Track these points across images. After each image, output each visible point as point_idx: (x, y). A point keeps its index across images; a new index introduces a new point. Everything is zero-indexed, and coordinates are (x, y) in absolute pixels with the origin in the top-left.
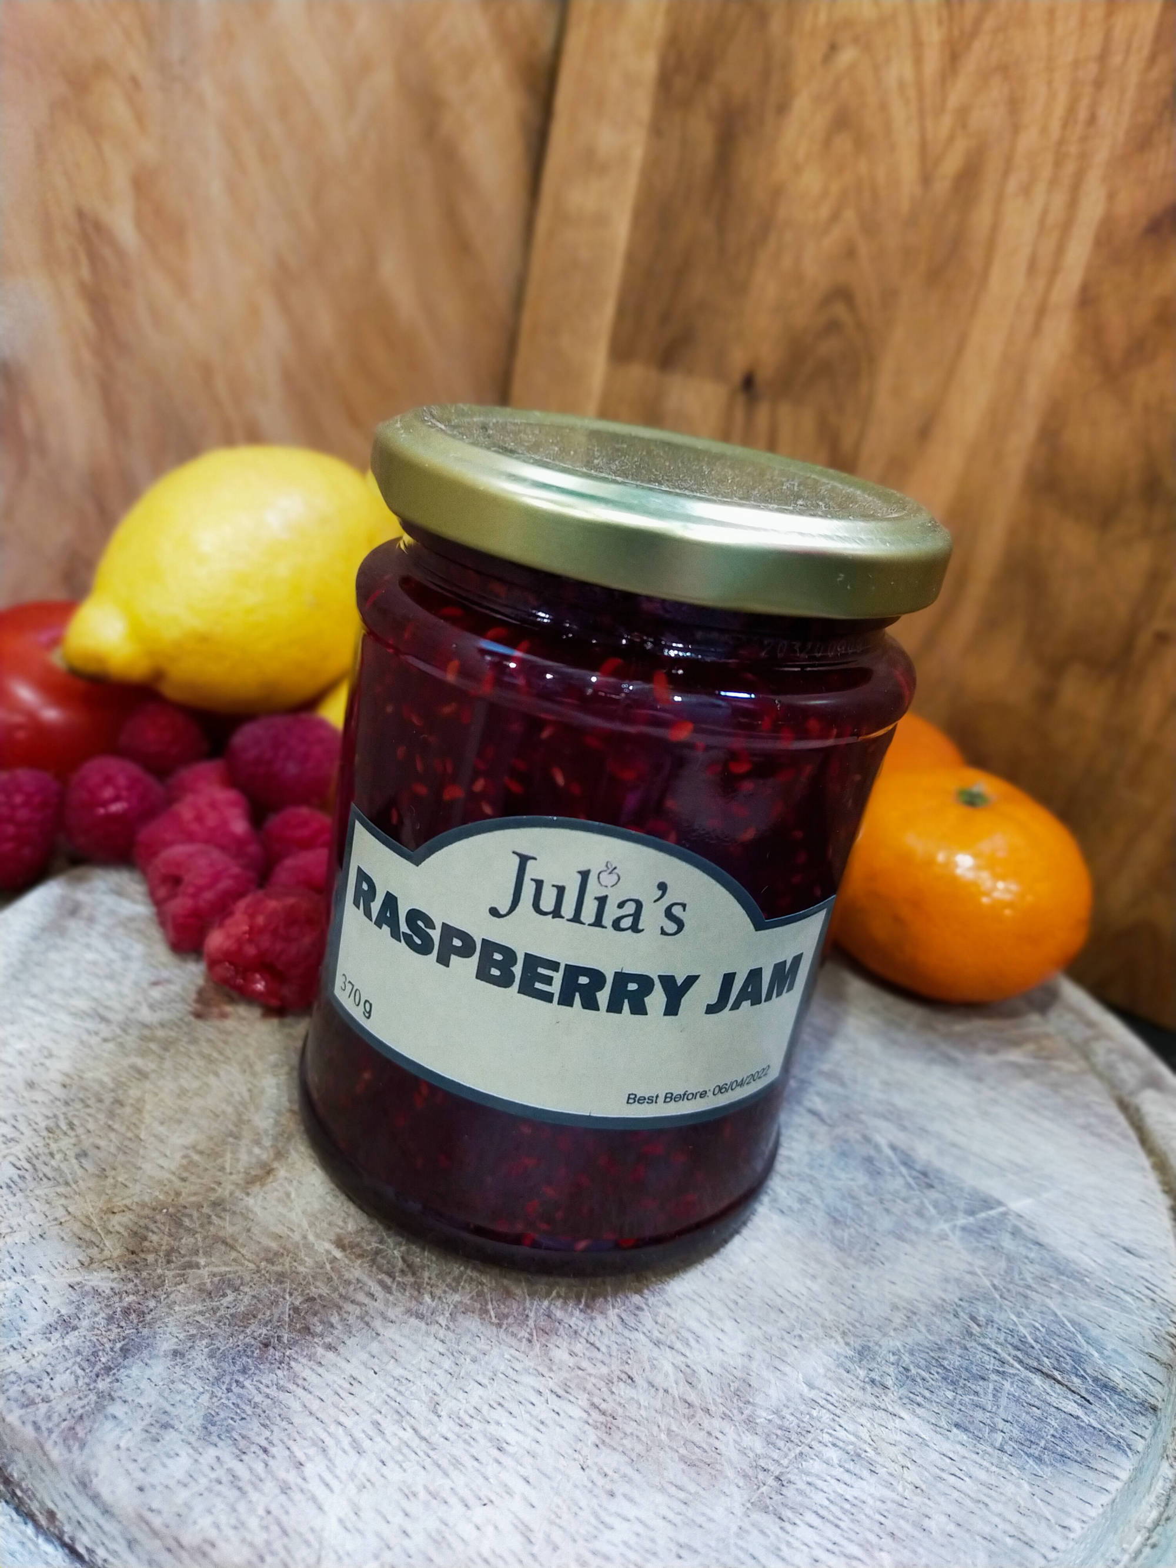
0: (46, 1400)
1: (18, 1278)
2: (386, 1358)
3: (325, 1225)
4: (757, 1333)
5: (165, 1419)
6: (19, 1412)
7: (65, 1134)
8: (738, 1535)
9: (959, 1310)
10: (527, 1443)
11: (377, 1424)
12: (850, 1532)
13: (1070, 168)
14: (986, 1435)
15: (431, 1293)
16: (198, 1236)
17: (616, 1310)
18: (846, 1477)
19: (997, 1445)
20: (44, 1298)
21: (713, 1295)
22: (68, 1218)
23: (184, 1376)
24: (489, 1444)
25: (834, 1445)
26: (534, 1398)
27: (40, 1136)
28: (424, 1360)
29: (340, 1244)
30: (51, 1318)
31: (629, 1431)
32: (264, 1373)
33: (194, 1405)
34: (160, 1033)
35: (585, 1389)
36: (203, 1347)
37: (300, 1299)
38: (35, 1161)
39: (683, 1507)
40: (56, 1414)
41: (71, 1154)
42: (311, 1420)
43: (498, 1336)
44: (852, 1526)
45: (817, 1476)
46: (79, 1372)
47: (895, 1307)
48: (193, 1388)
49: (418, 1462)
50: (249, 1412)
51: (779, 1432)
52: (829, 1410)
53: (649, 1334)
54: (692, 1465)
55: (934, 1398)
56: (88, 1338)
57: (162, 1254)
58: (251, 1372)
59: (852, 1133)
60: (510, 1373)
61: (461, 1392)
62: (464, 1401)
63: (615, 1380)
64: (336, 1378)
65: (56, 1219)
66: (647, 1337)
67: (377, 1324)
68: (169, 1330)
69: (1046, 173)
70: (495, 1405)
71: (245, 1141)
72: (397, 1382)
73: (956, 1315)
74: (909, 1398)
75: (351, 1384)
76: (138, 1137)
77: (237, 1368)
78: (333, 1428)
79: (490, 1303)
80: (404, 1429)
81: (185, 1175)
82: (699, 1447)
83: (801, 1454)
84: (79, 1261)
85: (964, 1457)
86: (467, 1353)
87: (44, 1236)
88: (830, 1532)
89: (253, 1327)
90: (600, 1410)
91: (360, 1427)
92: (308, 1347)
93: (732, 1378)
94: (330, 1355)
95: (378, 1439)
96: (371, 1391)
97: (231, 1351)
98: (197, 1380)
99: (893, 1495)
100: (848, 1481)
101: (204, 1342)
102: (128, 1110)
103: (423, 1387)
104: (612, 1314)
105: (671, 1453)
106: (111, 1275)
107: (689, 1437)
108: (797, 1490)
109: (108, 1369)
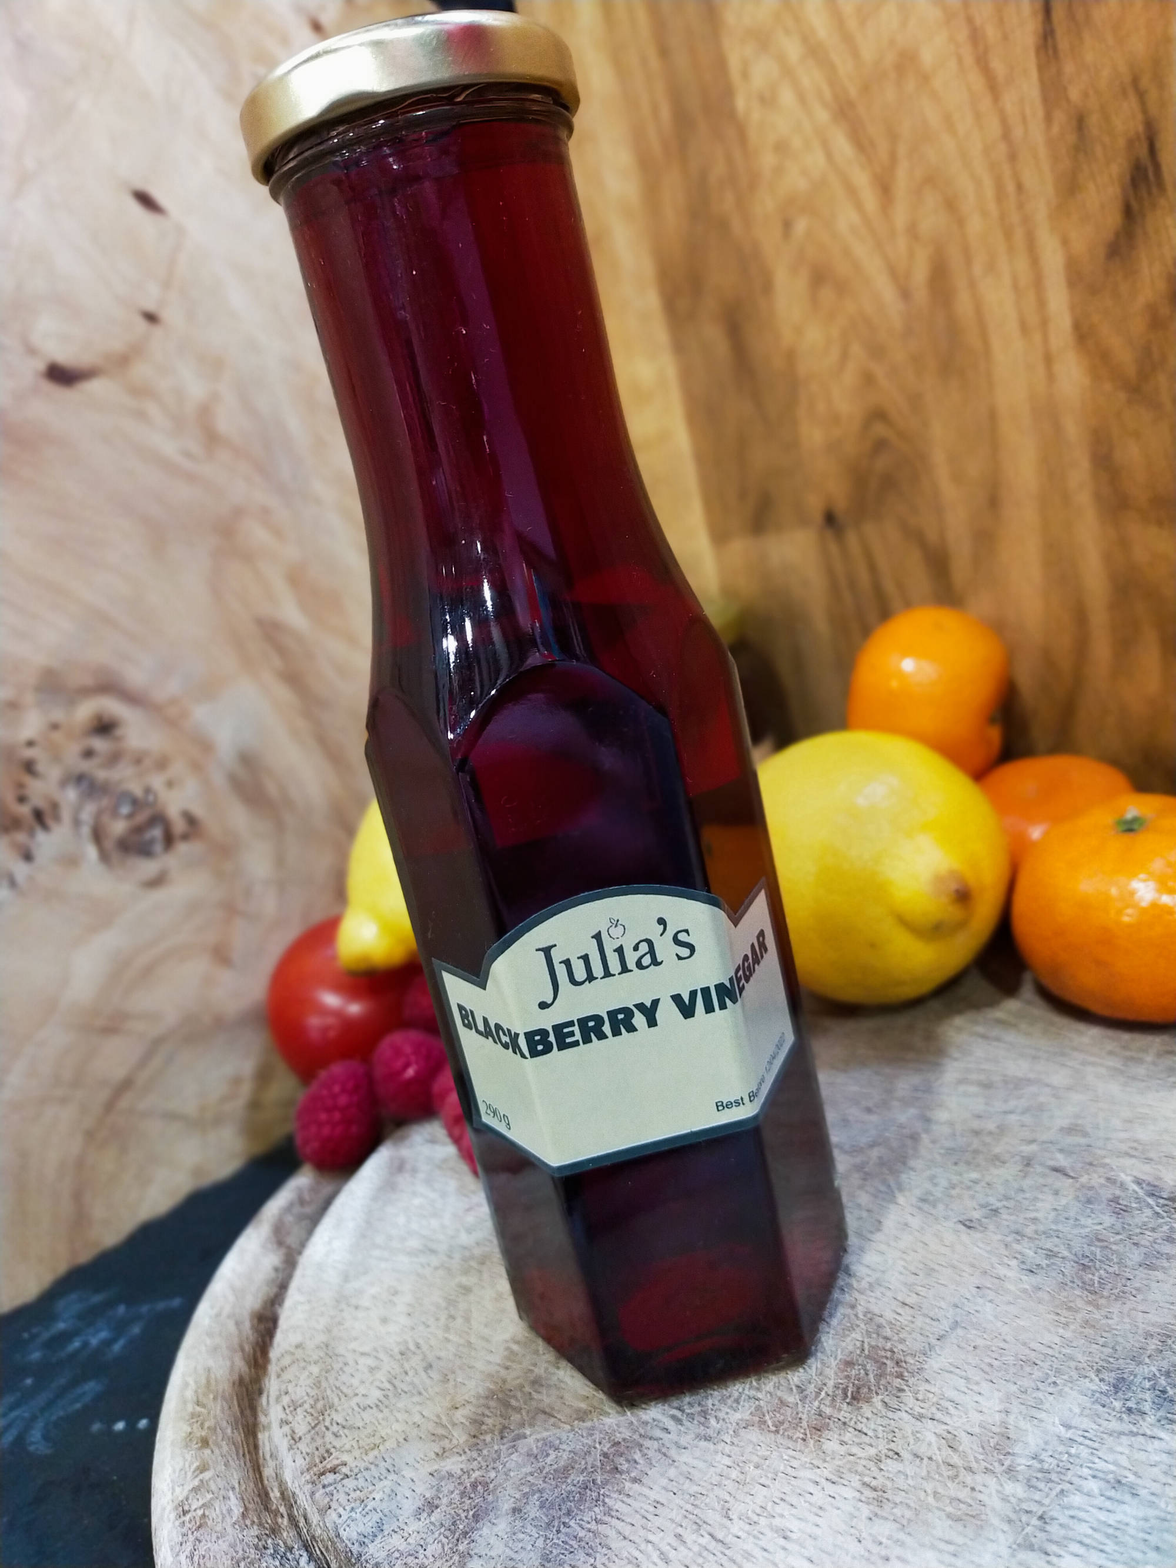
2: (682, 1480)
4: (1013, 1389)
7: (414, 1353)
10: (809, 1528)
11: (678, 1536)
12: (1115, 1554)
15: (716, 1417)
16: (523, 1412)
17: (880, 1397)
18: (1108, 1504)
20: (413, 1488)
21: (969, 1364)
22: (423, 1420)
23: (523, 1527)
24: (776, 1536)
25: (1094, 1477)
26: (811, 1488)
27: (395, 1360)
28: (714, 1475)
30: (419, 1503)
31: (898, 1500)
32: (585, 1512)
33: (533, 1549)
34: (477, 1252)
35: (856, 1472)
36: (535, 1501)
37: (608, 1445)
38: (394, 1381)
39: (952, 1559)
41: (420, 1369)
42: (626, 1543)
43: (776, 1442)
44: (1116, 1548)
45: (1079, 1509)
46: (445, 1540)
47: (1148, 1335)
48: (530, 1536)
50: (576, 1546)
51: (1039, 1475)
52: (1087, 1446)
53: (910, 1412)
54: (958, 1520)
56: (447, 1512)
57: (496, 1433)
58: (574, 1514)
59: (1096, 1179)
60: (789, 1470)
61: (748, 1495)
62: (751, 1503)
63: (883, 1457)
64: (642, 1505)
65: (414, 1423)
66: (910, 1414)
67: (673, 1453)
68: (507, 1493)
69: (1001, 248)
70: (777, 1501)
72: (693, 1498)
74: (1167, 1418)
75: (656, 1507)
76: (469, 1342)
77: (564, 1511)
78: (643, 1546)
79: (767, 1414)
80: (702, 1536)
81: (509, 1364)
82: (964, 1503)
83: (1062, 1491)
84: (435, 1452)
86: (750, 1462)
87: (407, 1439)
89: (572, 1477)
90: (871, 1488)
91: (665, 1541)
92: (618, 1484)
93: (991, 1434)
94: (636, 1486)
95: (681, 1548)
96: (672, 1510)
97: (557, 1500)
98: (533, 1528)
99: (1157, 1513)
100: (1110, 1508)
101: (536, 1497)
102: (459, 1321)
103: (715, 1498)
104: (877, 1400)
105: (938, 1513)
106: (460, 1459)
107: (954, 1496)
108: (1061, 1525)
109: (465, 1534)
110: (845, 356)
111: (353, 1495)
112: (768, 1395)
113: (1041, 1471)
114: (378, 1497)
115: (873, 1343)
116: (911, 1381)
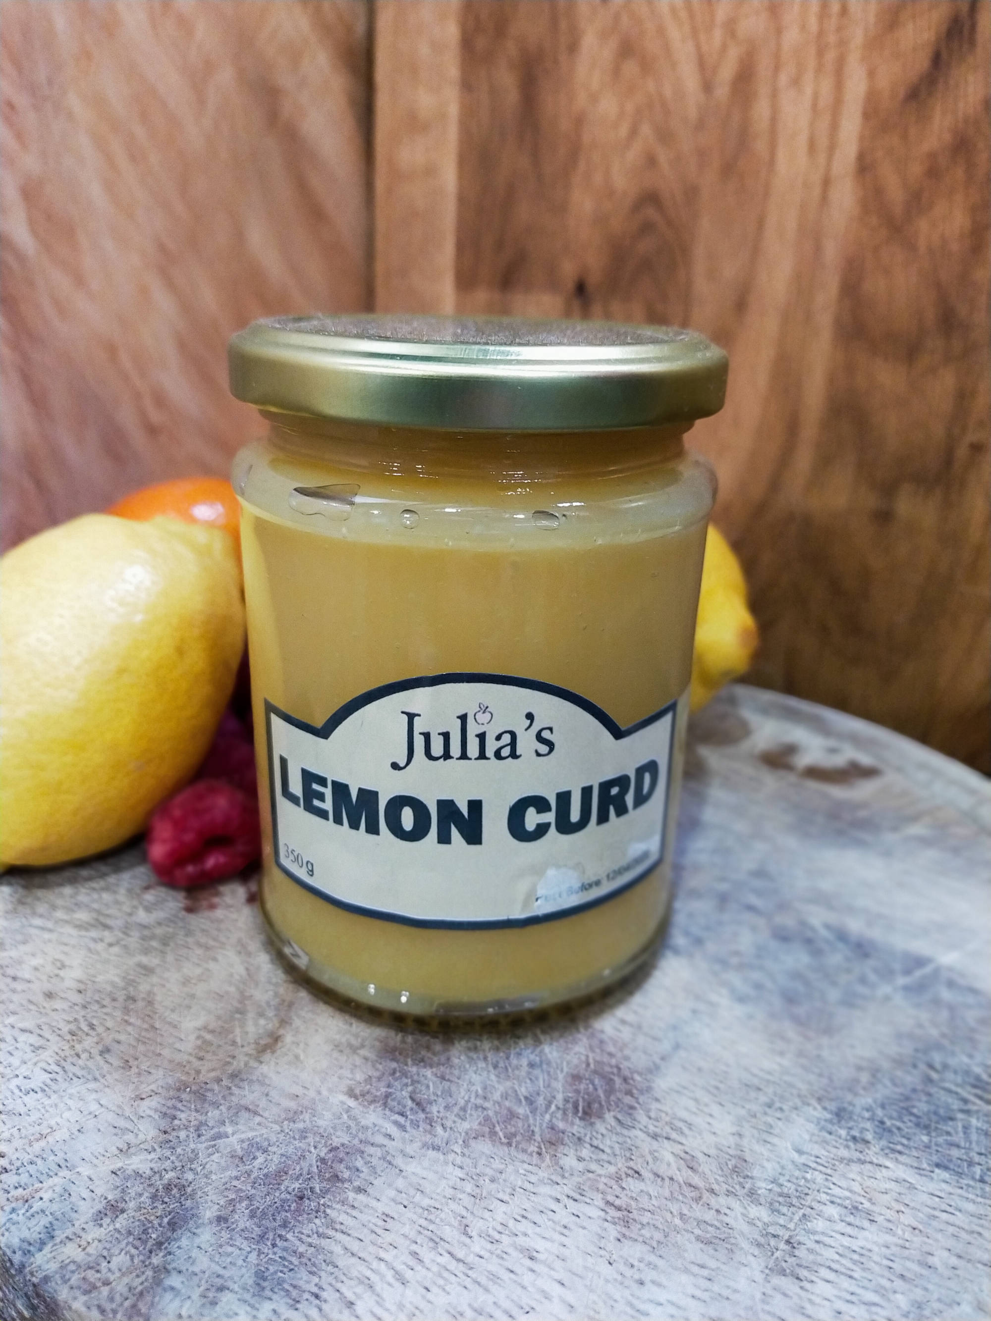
0: (107, 1283)
1: (64, 1173)
2: (412, 1192)
3: (335, 1079)
4: (743, 1112)
5: (219, 1282)
6: (84, 1298)
7: (87, 1034)
8: (763, 1301)
9: (916, 1061)
10: (555, 1248)
11: (414, 1254)
12: (863, 1280)
13: (831, 56)
14: (966, 1170)
15: (442, 1125)
16: (222, 1108)
17: (612, 1113)
18: (849, 1230)
19: (978, 1177)
20: (91, 1188)
21: (695, 1085)
22: (103, 1109)
23: (231, 1238)
24: (521, 1256)
25: (832, 1202)
26: (554, 1206)
27: (65, 1040)
28: (447, 1187)
29: (351, 1093)
30: (100, 1206)
31: (645, 1221)
32: (303, 1224)
33: (244, 1264)
34: (159, 931)
35: (598, 1190)
36: (243, 1209)
37: (325, 1150)
38: (63, 1063)
39: (708, 1283)
40: (118, 1294)
41: (95, 1052)
42: (354, 1260)
43: (509, 1154)
44: (865, 1275)
45: (823, 1233)
46: (134, 1251)
48: (241, 1249)
49: (459, 1284)
50: (296, 1263)
51: (781, 1199)
52: (821, 1172)
53: (645, 1130)
54: (708, 1243)
55: (912, 1144)
56: (137, 1218)
57: (192, 1130)
58: (291, 1225)
60: (527, 1186)
61: (486, 1211)
62: (491, 1219)
63: (624, 1176)
64: (370, 1218)
65: (91, 1113)
66: (645, 1132)
67: (399, 1161)
68: (209, 1198)
69: (811, 63)
70: (519, 1218)
71: (251, 1015)
72: (426, 1212)
74: (889, 1148)
75: (385, 1221)
76: (153, 1027)
77: (278, 1223)
78: (375, 1264)
79: (497, 1125)
80: (441, 1255)
81: (201, 1054)
82: (712, 1226)
83: (804, 1215)
84: (118, 1148)
85: (950, 1194)
86: (485, 1175)
87: (82, 1130)
88: (846, 1283)
89: (286, 1183)
90: (615, 1207)
91: (400, 1259)
92: (340, 1194)
93: (728, 1157)
94: (361, 1197)
95: (418, 1268)
96: (404, 1224)
97: (270, 1209)
98: (243, 1241)
99: (895, 1240)
100: (852, 1233)
101: (244, 1204)
102: (140, 1004)
103: (450, 1213)
104: (609, 1117)
105: (687, 1236)
106: (150, 1157)
107: (700, 1218)
108: (808, 1249)
109: (159, 1244)
110: (634, 132)
111: (14, 1193)
112: (497, 1105)
113: (780, 1195)
114: (47, 1196)
115: (598, 1058)
116: (641, 1099)
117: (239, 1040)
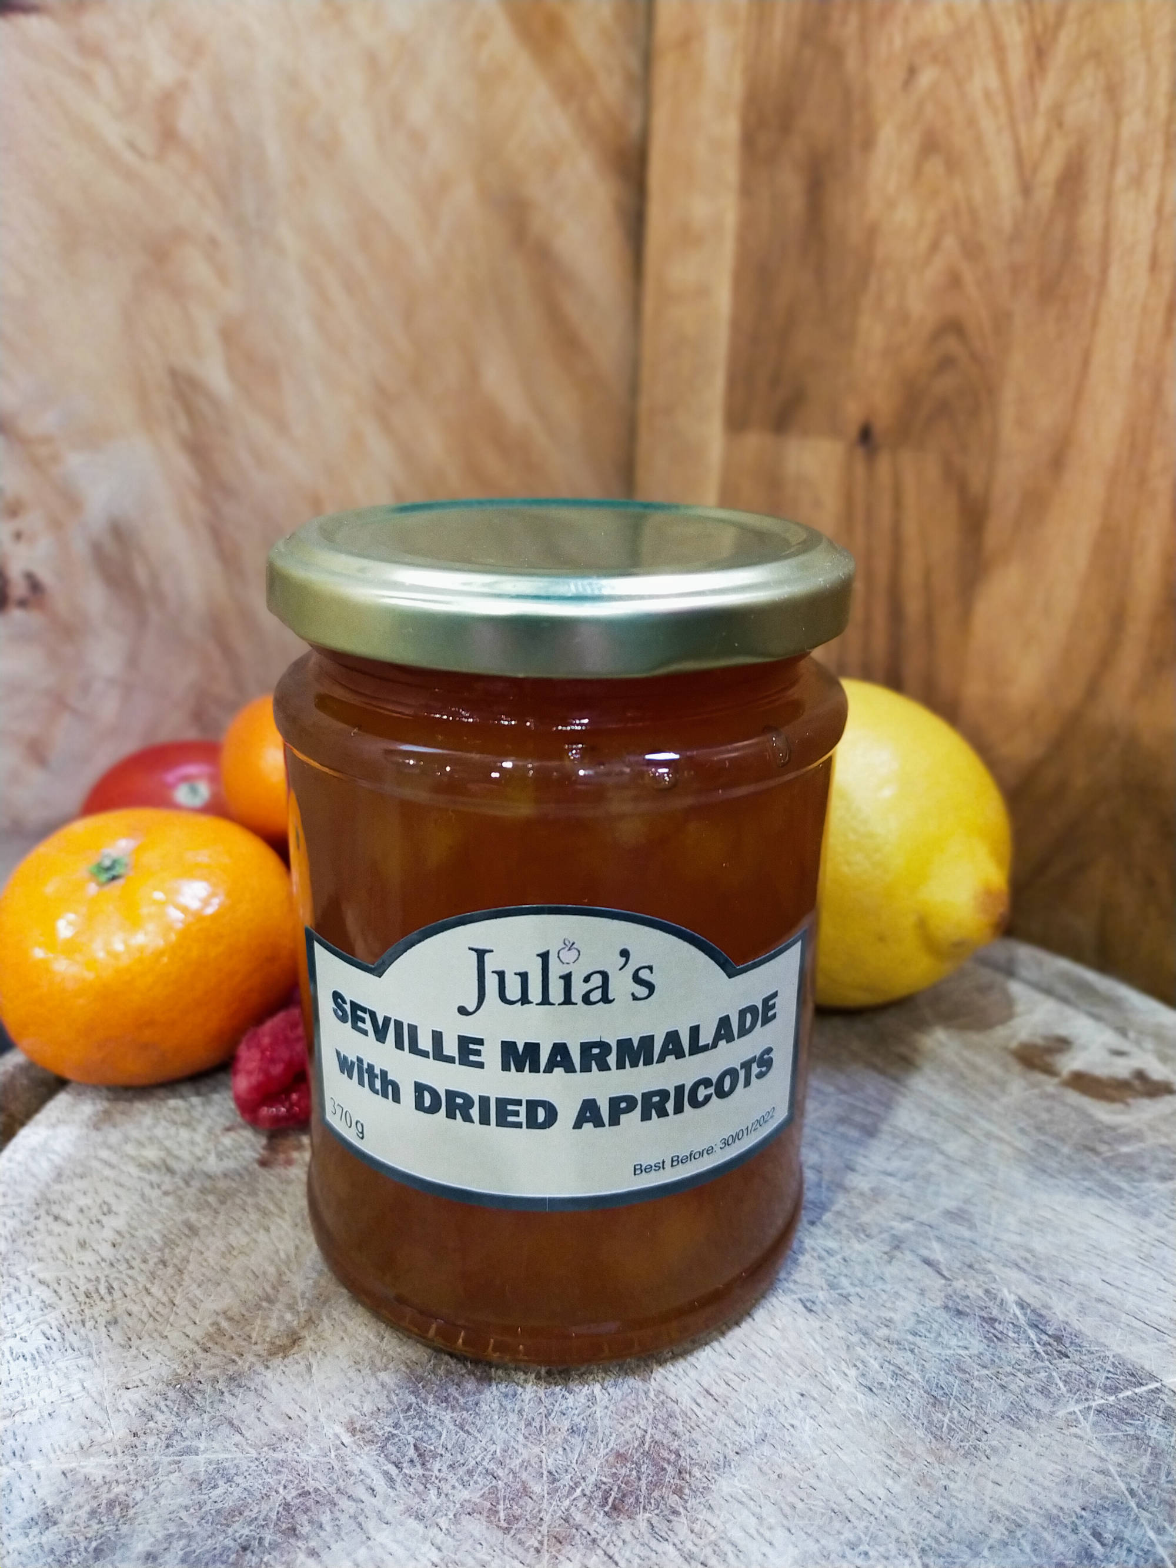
1: (16, 1463)
3: (340, 1405)
4: (814, 1548)
7: (102, 1299)
9: (1079, 1522)
15: (438, 1488)
16: (206, 1416)
17: (647, 1515)
20: (35, 1487)
21: (767, 1497)
22: (83, 1393)
27: (77, 1301)
29: (351, 1427)
30: (35, 1511)
34: (222, 1184)
36: (178, 1550)
37: (294, 1493)
38: (65, 1329)
41: (102, 1321)
43: (502, 1544)
47: (994, 1517)
53: (680, 1546)
56: (65, 1535)
57: (163, 1437)
59: (973, 1288)
65: (70, 1395)
66: (678, 1549)
67: (371, 1525)
68: (148, 1527)
71: (279, 1306)
73: (1075, 1530)
76: (172, 1302)
79: (501, 1502)
81: (209, 1345)
84: (80, 1444)
87: (53, 1414)
89: (236, 1526)
92: (289, 1553)
97: (207, 1555)
101: (181, 1543)
102: (171, 1270)
104: (642, 1518)
106: (108, 1462)
110: (935, 246)
112: (511, 1475)
115: (657, 1438)
116: (691, 1503)
117: (254, 1335)
